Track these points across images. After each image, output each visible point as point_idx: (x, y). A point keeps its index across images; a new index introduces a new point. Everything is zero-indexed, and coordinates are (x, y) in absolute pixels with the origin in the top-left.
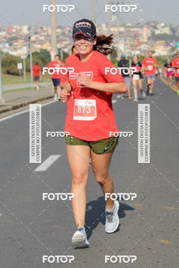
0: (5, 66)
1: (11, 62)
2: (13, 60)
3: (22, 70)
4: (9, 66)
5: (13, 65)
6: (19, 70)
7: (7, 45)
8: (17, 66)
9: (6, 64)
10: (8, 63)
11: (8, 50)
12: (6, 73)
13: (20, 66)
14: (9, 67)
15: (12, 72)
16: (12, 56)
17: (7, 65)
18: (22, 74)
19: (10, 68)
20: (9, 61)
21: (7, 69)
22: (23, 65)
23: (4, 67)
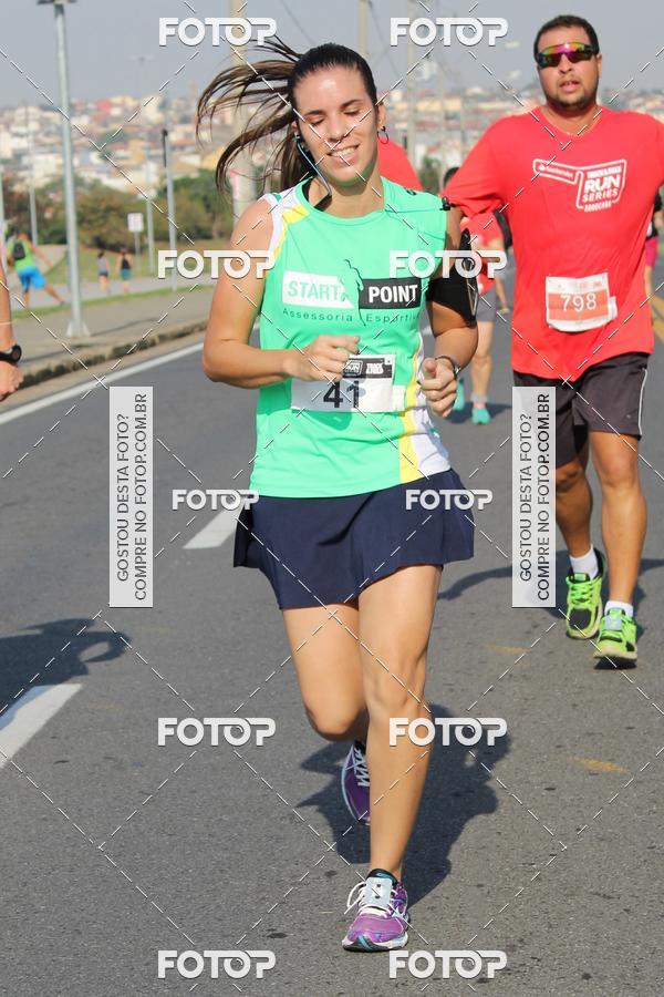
0: (90, 222)
1: (109, 209)
2: (113, 204)
3: (144, 233)
4: (101, 222)
5: (114, 221)
6: (133, 234)
7: (94, 157)
8: (126, 224)
9: (92, 217)
10: (100, 214)
11: (98, 172)
12: (90, 246)
13: (135, 223)
14: (102, 226)
15: (111, 240)
16: (111, 192)
17: (96, 221)
18: (144, 248)
19: (104, 230)
20: (103, 207)
21: (96, 233)
22: (145, 221)
23: (85, 225)
